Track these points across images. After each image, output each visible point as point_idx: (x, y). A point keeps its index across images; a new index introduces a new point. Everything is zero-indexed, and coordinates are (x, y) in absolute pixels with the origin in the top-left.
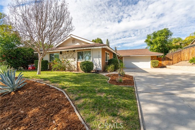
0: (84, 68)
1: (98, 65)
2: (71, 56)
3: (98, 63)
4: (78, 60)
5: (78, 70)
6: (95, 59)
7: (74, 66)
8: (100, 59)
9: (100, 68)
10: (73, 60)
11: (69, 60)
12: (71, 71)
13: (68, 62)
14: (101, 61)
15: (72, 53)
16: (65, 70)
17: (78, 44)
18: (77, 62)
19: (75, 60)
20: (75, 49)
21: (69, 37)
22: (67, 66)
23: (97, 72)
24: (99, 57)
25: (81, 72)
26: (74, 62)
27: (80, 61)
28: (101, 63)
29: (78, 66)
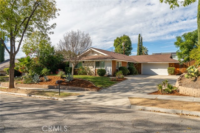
0: (99, 73)
1: (110, 71)
2: (91, 64)
3: (109, 70)
4: (96, 68)
5: (95, 75)
6: (107, 67)
7: (93, 72)
8: (111, 67)
9: (111, 74)
10: (92, 67)
11: (89, 67)
12: (91, 75)
13: (88, 69)
14: (111, 69)
15: (92, 63)
16: (86, 75)
17: (96, 55)
18: (95, 69)
19: (93, 68)
20: (94, 60)
21: (89, 50)
22: (88, 72)
23: (109, 76)
24: (110, 66)
25: (98, 76)
26: (92, 69)
27: (97, 68)
28: (111, 70)
29: (95, 72)
